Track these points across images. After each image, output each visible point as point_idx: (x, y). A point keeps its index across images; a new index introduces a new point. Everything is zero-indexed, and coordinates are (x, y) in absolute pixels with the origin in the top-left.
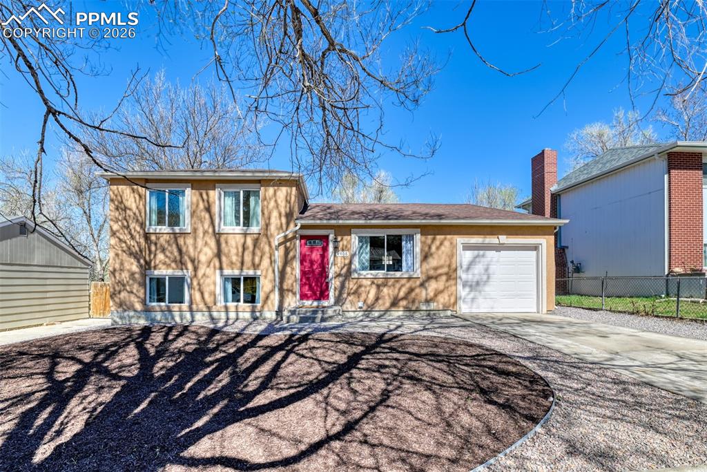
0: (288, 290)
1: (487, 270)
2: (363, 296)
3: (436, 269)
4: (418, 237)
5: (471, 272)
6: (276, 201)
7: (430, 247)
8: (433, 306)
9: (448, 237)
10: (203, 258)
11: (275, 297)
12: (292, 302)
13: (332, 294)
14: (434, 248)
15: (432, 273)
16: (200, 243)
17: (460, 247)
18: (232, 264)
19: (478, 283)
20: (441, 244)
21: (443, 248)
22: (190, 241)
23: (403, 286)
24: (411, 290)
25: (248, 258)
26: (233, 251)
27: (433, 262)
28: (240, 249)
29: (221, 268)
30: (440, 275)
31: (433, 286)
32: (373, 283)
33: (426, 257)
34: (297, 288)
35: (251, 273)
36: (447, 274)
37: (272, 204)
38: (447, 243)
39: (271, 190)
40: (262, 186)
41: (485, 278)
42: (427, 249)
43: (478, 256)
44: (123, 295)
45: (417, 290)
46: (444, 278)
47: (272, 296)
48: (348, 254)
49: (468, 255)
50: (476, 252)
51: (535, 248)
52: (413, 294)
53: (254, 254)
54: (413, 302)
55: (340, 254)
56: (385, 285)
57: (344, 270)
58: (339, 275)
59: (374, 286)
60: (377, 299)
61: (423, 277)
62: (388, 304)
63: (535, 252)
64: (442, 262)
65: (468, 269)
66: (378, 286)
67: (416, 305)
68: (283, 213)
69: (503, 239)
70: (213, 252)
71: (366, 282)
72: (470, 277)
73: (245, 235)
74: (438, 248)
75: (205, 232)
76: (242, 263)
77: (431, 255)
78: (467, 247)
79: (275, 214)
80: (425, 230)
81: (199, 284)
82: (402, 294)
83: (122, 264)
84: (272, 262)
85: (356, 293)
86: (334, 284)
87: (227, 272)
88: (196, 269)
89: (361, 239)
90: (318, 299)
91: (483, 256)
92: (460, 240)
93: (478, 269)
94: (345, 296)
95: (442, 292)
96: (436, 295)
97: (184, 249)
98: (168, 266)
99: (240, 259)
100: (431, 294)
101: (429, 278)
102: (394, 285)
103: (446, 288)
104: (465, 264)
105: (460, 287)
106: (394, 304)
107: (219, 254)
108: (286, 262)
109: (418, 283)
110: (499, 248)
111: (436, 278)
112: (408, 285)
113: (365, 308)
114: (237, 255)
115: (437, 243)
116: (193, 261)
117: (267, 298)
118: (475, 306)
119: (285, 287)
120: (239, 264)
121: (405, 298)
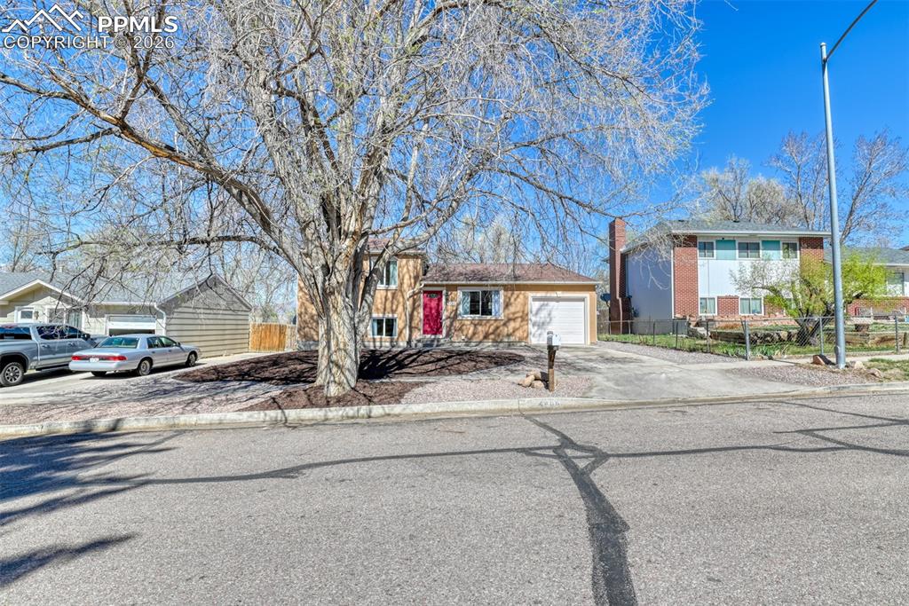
0: (415, 328)
1: (549, 315)
2: (465, 333)
3: (514, 314)
4: (502, 292)
5: (538, 316)
6: (407, 268)
7: (510, 299)
8: (512, 339)
9: (523, 292)
11: (407, 332)
12: (417, 335)
13: (444, 331)
14: (512, 300)
15: (511, 316)
17: (530, 299)
18: (378, 310)
19: (543, 323)
20: (518, 296)
21: (519, 300)
23: (492, 325)
24: (497, 328)
25: (388, 305)
26: (379, 301)
27: (512, 309)
28: (384, 300)
29: (371, 314)
30: (517, 318)
31: (512, 325)
32: (472, 323)
33: (507, 305)
34: (421, 326)
35: (390, 316)
36: (521, 317)
37: (405, 270)
38: (521, 296)
39: (404, 261)
40: (398, 258)
41: (548, 320)
42: (507, 300)
43: (543, 305)
44: (307, 329)
45: (501, 328)
46: (520, 320)
47: (404, 331)
48: (455, 303)
49: (536, 305)
50: (542, 303)
51: (583, 300)
52: (499, 331)
53: (392, 303)
54: (499, 335)
55: (450, 304)
56: (480, 324)
57: (452, 315)
58: (448, 317)
59: (472, 325)
60: (474, 334)
61: (506, 319)
62: (481, 337)
63: (583, 303)
64: (518, 309)
65: (537, 314)
66: (475, 325)
67: (501, 337)
68: (412, 275)
69: (560, 294)
71: (467, 323)
72: (538, 319)
73: (387, 290)
74: (515, 300)
76: (385, 309)
77: (511, 304)
78: (535, 299)
79: (407, 277)
80: (506, 287)
82: (491, 331)
83: (306, 309)
84: (405, 308)
85: (461, 329)
86: (446, 323)
87: (375, 315)
89: (464, 294)
90: (435, 334)
91: (547, 305)
92: (531, 294)
93: (543, 314)
94: (453, 331)
95: (518, 329)
96: (514, 332)
99: (383, 307)
100: (511, 331)
101: (509, 320)
102: (485, 324)
103: (521, 326)
104: (534, 310)
105: (530, 326)
106: (486, 337)
108: (414, 308)
109: (502, 323)
110: (558, 300)
111: (514, 320)
112: (495, 325)
113: (466, 340)
114: (381, 304)
115: (515, 296)
117: (401, 332)
118: (541, 339)
119: (413, 325)
120: (382, 310)
121: (492, 333)
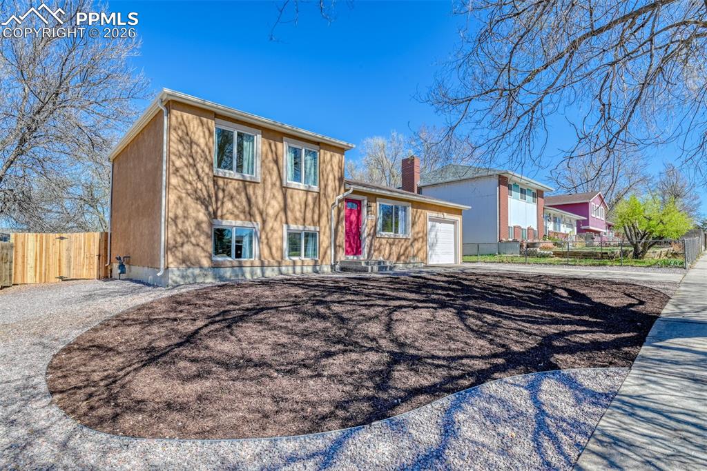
0: (339, 246)
1: (436, 235)
2: (383, 251)
3: (417, 233)
4: (410, 210)
6: (332, 165)
7: (415, 217)
8: (416, 260)
9: (423, 211)
10: (271, 211)
11: (331, 252)
12: (342, 256)
13: (366, 250)
15: (416, 236)
16: (268, 195)
17: (428, 218)
18: (296, 220)
19: (433, 244)
20: (420, 215)
21: (420, 219)
22: (259, 192)
23: (402, 245)
24: (407, 248)
25: (309, 215)
26: (298, 207)
27: (417, 229)
28: (303, 206)
29: (287, 223)
30: (419, 238)
31: (417, 245)
32: (387, 241)
33: (413, 224)
34: (344, 245)
35: (312, 228)
36: (422, 237)
37: (329, 167)
38: (422, 215)
39: (329, 154)
40: (320, 148)
41: (436, 240)
43: (433, 226)
45: (409, 248)
46: (421, 240)
47: (329, 252)
48: (374, 218)
49: (430, 225)
50: (432, 223)
51: (454, 222)
52: (407, 252)
53: (313, 212)
54: (407, 257)
55: (370, 217)
56: (393, 244)
57: (372, 231)
58: (369, 235)
59: (388, 245)
60: (390, 254)
61: (412, 239)
62: (396, 258)
63: (453, 226)
64: (420, 229)
66: (390, 244)
67: (409, 258)
69: (445, 215)
70: (280, 206)
71: (384, 241)
73: (307, 192)
74: (418, 219)
75: (274, 185)
76: (304, 220)
77: (416, 223)
78: (432, 220)
79: (331, 177)
80: (413, 204)
81: (267, 238)
82: (402, 252)
84: (329, 220)
85: (379, 250)
86: (366, 242)
87: (293, 227)
88: (264, 222)
89: (381, 207)
90: (355, 255)
91: (435, 226)
92: (429, 214)
93: (433, 234)
94: (372, 252)
95: (420, 250)
96: (418, 252)
97: (253, 200)
98: (237, 217)
99: (302, 215)
100: (416, 251)
101: (415, 240)
102: (398, 244)
103: (422, 247)
104: (429, 231)
105: (428, 247)
106: (399, 258)
107: (285, 209)
108: (338, 223)
109: (409, 243)
111: (418, 240)
112: (405, 245)
114: (301, 212)
115: (418, 214)
116: (261, 214)
117: (325, 253)
119: (338, 244)
120: (302, 221)
121: (403, 254)
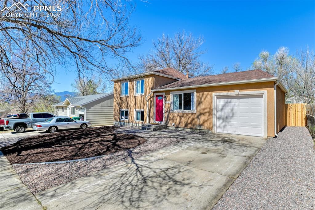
0: (151, 117)
1: (232, 110)
2: (175, 121)
3: (204, 109)
4: (195, 94)
5: (223, 111)
6: (148, 83)
7: (201, 99)
8: (202, 128)
9: (210, 93)
10: (132, 105)
13: (164, 119)
14: (203, 99)
15: (202, 111)
16: (131, 100)
17: (214, 99)
18: (138, 108)
19: (227, 118)
20: (206, 97)
21: (207, 99)
22: (129, 100)
23: (190, 117)
24: (193, 119)
25: (142, 105)
26: (139, 102)
27: (202, 106)
29: (136, 108)
30: (206, 113)
31: (203, 118)
32: (178, 115)
33: (199, 103)
34: (154, 117)
35: (142, 110)
36: (208, 112)
37: (147, 84)
38: (209, 96)
39: (147, 79)
40: (145, 78)
41: (231, 115)
42: (200, 100)
43: (227, 103)
44: (116, 117)
45: (196, 120)
46: (207, 114)
48: (169, 102)
49: (221, 102)
50: (226, 100)
52: (194, 122)
53: (143, 103)
54: (194, 125)
55: (167, 103)
56: (183, 116)
57: (168, 110)
58: (167, 112)
59: (179, 117)
60: (180, 123)
61: (198, 114)
62: (184, 126)
63: (261, 99)
64: (206, 106)
65: (222, 109)
66: (180, 117)
67: (195, 126)
68: (150, 88)
69: (236, 92)
71: (176, 115)
72: (223, 114)
73: (142, 96)
74: (205, 99)
75: (132, 96)
76: (141, 107)
77: (202, 102)
78: (219, 98)
79: (148, 88)
80: (198, 90)
81: (131, 114)
82: (189, 121)
83: (116, 107)
85: (173, 120)
86: (165, 115)
87: (137, 110)
88: (130, 109)
89: (175, 96)
90: (160, 121)
91: (230, 102)
92: (214, 94)
93: (227, 110)
94: (169, 120)
95: (206, 121)
97: (128, 102)
98: (125, 108)
99: (140, 105)
100: (202, 122)
101: (201, 114)
102: (186, 117)
103: (208, 119)
104: (220, 107)
105: (214, 119)
106: (186, 125)
107: (135, 104)
108: (151, 106)
109: (196, 116)
110: (238, 97)
111: (204, 114)
112: (192, 117)
113: (175, 126)
114: (140, 104)
115: (204, 96)
116: (130, 106)
118: (225, 129)
120: (140, 107)
121: (191, 123)
